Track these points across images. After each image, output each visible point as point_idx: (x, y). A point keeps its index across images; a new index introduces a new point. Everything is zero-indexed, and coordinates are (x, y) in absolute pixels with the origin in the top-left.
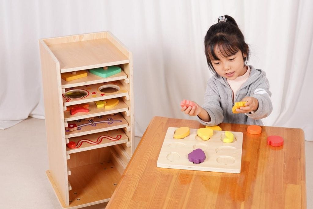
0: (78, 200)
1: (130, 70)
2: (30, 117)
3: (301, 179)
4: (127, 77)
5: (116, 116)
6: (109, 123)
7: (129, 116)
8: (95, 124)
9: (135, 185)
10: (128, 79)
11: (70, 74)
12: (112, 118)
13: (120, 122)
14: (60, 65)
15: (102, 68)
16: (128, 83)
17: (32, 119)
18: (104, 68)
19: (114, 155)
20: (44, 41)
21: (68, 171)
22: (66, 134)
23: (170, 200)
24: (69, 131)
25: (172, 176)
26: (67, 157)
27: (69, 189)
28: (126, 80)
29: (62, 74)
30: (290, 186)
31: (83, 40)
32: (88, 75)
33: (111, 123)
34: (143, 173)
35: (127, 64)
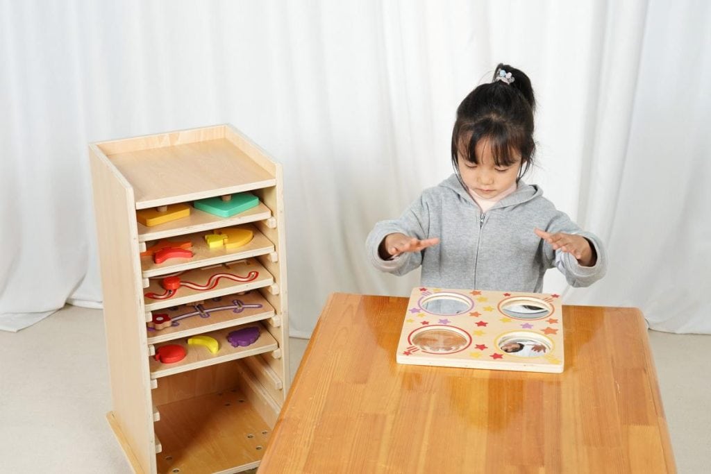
0: (175, 471)
1: (278, 200)
2: (68, 305)
3: (657, 414)
4: (272, 214)
5: (250, 295)
6: (235, 310)
7: (278, 295)
8: (207, 313)
9: (307, 439)
10: (274, 219)
11: (155, 211)
12: (242, 299)
13: (259, 307)
14: (135, 194)
15: (220, 198)
16: (275, 227)
17: (73, 308)
18: (224, 198)
19: (245, 376)
20: (98, 146)
21: (154, 412)
22: (148, 336)
23: (386, 468)
24: (154, 329)
25: (385, 417)
26: (152, 385)
27: (157, 449)
28: (270, 220)
29: (140, 213)
30: (636, 429)
31: (177, 143)
32: (191, 213)
33: (240, 311)
34: (323, 413)
35: (271, 189)
